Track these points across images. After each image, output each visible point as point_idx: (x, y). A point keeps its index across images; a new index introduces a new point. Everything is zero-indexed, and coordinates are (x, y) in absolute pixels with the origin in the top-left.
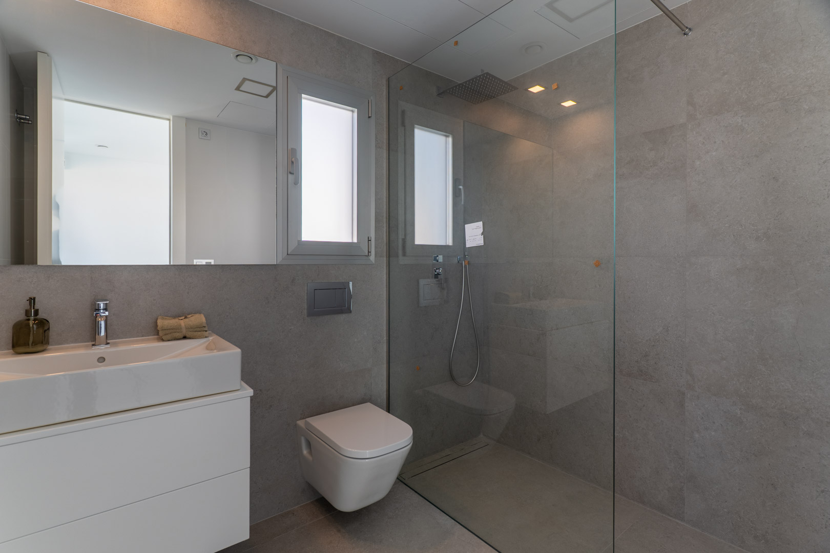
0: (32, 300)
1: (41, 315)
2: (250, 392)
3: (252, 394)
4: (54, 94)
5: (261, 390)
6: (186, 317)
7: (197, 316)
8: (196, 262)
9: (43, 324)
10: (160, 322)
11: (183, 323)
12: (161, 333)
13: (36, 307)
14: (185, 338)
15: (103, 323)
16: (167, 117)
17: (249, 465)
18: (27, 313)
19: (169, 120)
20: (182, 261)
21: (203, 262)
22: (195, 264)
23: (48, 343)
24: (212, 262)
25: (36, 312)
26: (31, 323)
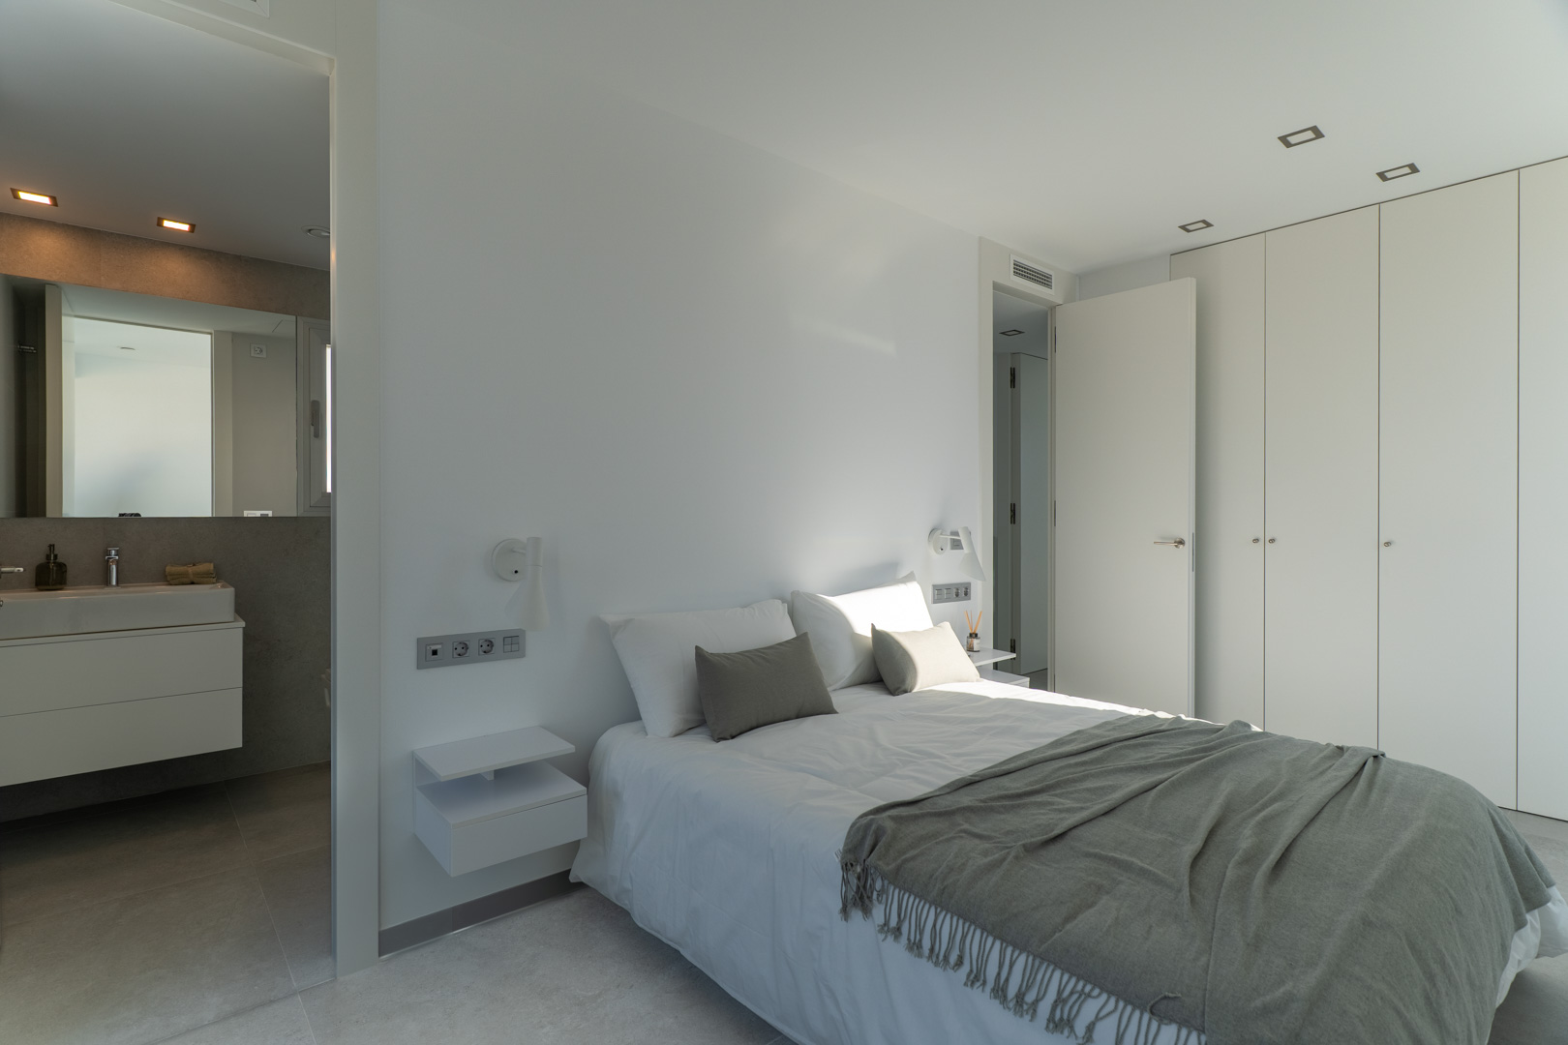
0: (52, 547)
1: (60, 560)
2: (243, 624)
3: (244, 626)
4: (63, 311)
5: (279, 640)
6: (194, 565)
7: (207, 564)
8: (247, 513)
9: (62, 568)
10: (168, 569)
11: (191, 570)
12: (169, 578)
13: (56, 552)
14: (193, 583)
15: (114, 567)
16: (209, 331)
17: (241, 685)
18: (48, 557)
19: (211, 334)
20: (229, 513)
21: (258, 514)
22: (245, 515)
23: (65, 583)
24: (270, 513)
25: (56, 556)
26: (51, 565)
